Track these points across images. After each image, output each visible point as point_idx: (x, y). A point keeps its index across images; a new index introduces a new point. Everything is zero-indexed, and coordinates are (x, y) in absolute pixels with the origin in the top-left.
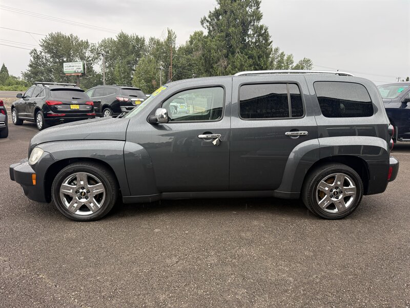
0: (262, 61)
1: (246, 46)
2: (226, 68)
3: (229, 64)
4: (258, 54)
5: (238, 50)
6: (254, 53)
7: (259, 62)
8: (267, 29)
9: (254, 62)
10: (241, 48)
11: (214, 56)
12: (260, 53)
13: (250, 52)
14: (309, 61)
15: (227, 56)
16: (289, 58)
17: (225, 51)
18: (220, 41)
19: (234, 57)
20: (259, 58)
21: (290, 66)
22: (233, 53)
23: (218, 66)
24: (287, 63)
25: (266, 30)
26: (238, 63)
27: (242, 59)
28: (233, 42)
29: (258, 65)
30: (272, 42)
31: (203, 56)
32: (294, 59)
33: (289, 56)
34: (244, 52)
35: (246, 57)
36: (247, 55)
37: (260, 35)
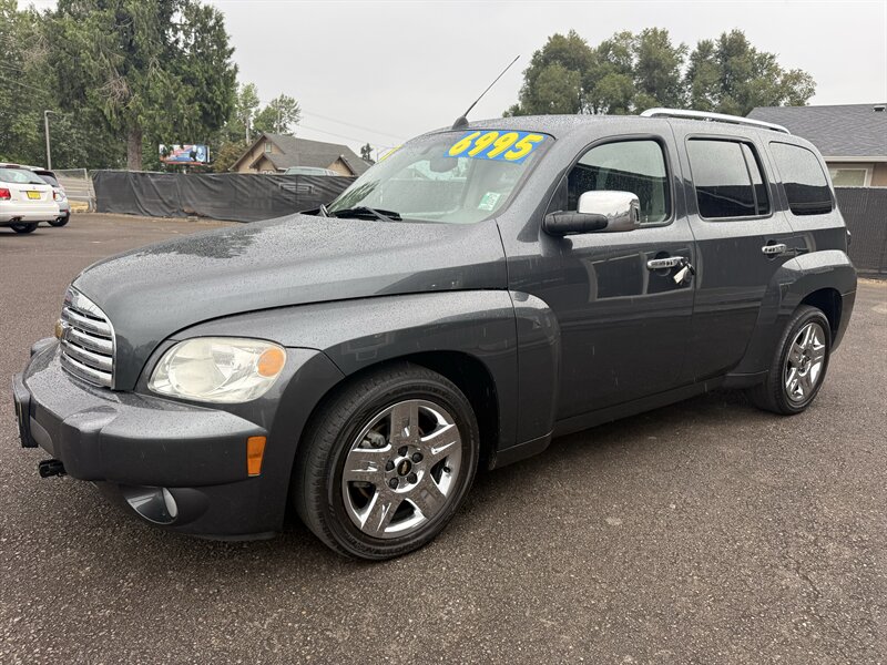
0: (218, 93)
1: (171, 50)
2: (126, 100)
3: (134, 91)
4: (206, 75)
5: (154, 59)
6: (197, 70)
7: (210, 95)
8: (221, 18)
9: (197, 93)
10: (159, 56)
11: (89, 67)
12: (211, 72)
13: (184, 67)
14: (293, 102)
15: (123, 70)
16: (248, 91)
17: (120, 58)
18: (101, 30)
19: (144, 74)
20: (208, 84)
21: (253, 110)
22: (140, 65)
23: (103, 93)
24: (245, 103)
25: (219, 19)
26: (158, 91)
27: (168, 82)
28: (139, 38)
29: (208, 102)
30: (233, 49)
31: (53, 65)
32: (259, 96)
33: (249, 87)
34: (168, 65)
35: (179, 78)
36: (177, 74)
37: (205, 29)
